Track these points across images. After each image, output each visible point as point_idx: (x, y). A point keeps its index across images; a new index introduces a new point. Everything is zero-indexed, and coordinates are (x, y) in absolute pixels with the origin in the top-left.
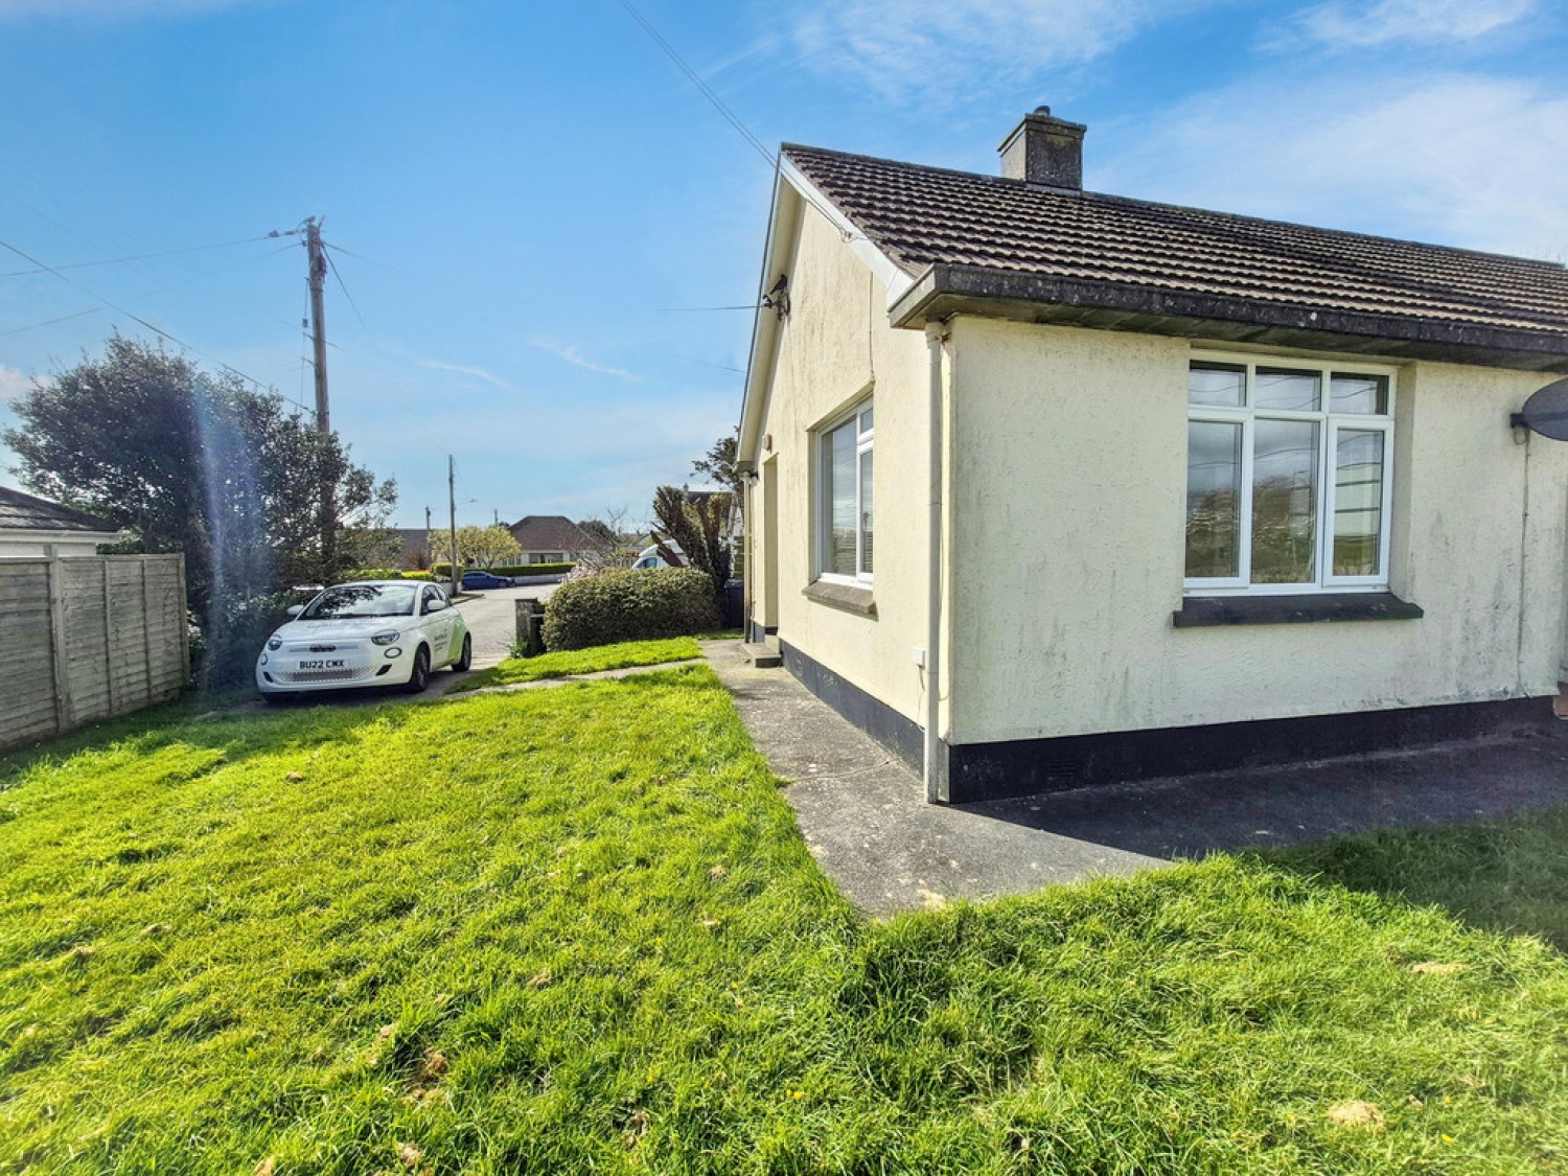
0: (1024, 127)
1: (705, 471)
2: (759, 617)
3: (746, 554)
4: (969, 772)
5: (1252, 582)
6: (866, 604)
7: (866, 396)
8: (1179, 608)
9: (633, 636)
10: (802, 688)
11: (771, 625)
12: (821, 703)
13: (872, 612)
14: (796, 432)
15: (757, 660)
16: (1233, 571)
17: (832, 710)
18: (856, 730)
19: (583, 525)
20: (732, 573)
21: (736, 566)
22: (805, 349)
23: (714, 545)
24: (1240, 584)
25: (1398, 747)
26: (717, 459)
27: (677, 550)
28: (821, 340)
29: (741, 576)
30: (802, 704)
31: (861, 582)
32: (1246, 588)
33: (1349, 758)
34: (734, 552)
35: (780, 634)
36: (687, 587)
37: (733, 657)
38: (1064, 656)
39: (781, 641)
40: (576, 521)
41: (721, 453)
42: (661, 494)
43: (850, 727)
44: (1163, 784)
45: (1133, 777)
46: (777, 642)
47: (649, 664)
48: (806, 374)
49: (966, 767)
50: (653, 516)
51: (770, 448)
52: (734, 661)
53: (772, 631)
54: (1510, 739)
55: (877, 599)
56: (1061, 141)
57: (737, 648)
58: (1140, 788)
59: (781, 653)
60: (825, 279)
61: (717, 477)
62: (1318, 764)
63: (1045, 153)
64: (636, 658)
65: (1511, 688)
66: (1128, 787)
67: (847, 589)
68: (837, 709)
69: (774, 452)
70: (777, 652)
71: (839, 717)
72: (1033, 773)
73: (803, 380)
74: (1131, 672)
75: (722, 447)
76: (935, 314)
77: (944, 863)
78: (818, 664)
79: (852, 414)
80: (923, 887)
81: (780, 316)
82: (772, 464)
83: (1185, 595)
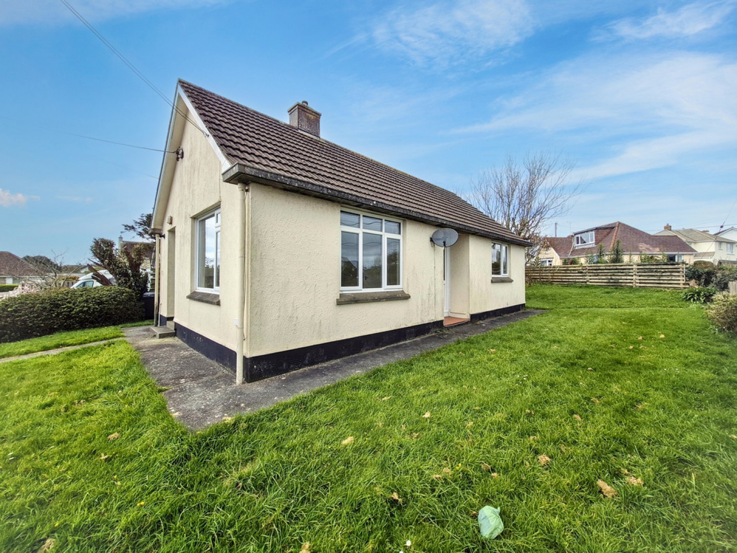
0: (297, 107)
1: (132, 231)
2: (164, 312)
3: (156, 278)
4: (257, 368)
5: (363, 288)
6: (215, 301)
7: (217, 206)
8: (338, 298)
9: (69, 328)
10: (186, 345)
11: (171, 316)
12: (195, 352)
13: (218, 304)
14: (186, 218)
15: (160, 335)
16: (356, 284)
17: (201, 355)
18: (211, 361)
19: (27, 258)
20: (149, 289)
21: (151, 285)
22: (191, 178)
23: (136, 274)
24: (359, 289)
25: (406, 340)
26: (141, 224)
27: (109, 276)
28: (198, 176)
29: (153, 290)
30: (183, 353)
31: (215, 291)
32: (361, 290)
33: (392, 345)
34: (150, 277)
35: (175, 320)
36: (114, 298)
37: (145, 335)
38: (297, 318)
39: (176, 324)
40: (21, 256)
41: (144, 221)
42: (97, 243)
43: (208, 360)
44: (333, 362)
45: (323, 361)
46: (173, 324)
47: (81, 344)
48: (191, 190)
49: (255, 367)
50: (90, 255)
51: (171, 223)
52: (145, 337)
53: (171, 319)
54: (434, 334)
55: (221, 298)
56: (312, 117)
57: (148, 330)
58: (325, 365)
59: (175, 329)
60: (201, 148)
61: (141, 234)
62: (383, 348)
63: (305, 119)
64: (69, 341)
65: (433, 318)
66: (320, 365)
67: (209, 295)
68: (203, 353)
69: (173, 227)
70: (173, 329)
71: (203, 357)
72: (284, 365)
73: (189, 193)
74: (322, 322)
75: (145, 219)
76: (242, 179)
77: (238, 405)
78: (194, 332)
79: (213, 213)
80: (226, 416)
81: (178, 159)
82: (172, 232)
83: (341, 293)
